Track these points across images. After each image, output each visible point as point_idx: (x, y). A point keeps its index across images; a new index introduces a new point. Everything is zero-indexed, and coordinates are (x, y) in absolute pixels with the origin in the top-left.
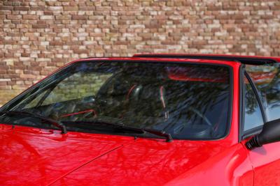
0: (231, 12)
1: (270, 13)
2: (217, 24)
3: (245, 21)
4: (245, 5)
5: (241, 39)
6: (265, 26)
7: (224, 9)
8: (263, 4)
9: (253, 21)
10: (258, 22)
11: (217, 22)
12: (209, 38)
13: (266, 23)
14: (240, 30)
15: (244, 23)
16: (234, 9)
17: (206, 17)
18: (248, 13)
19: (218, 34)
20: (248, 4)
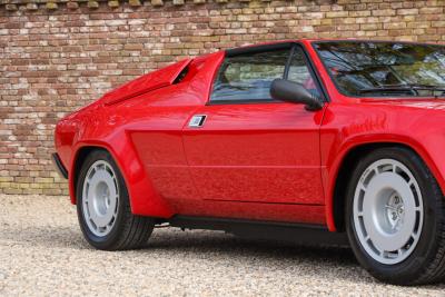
0: (41, 67)
1: (93, 68)
2: (23, 84)
3: (61, 79)
4: (60, 57)
5: (57, 105)
6: (87, 86)
7: (33, 63)
8: (83, 55)
9: (71, 80)
10: (77, 81)
11: (23, 80)
12: (16, 103)
13: (88, 81)
14: (54, 92)
15: (60, 82)
16: (45, 63)
17: (10, 74)
18: (64, 67)
19: (26, 97)
20: (63, 55)
